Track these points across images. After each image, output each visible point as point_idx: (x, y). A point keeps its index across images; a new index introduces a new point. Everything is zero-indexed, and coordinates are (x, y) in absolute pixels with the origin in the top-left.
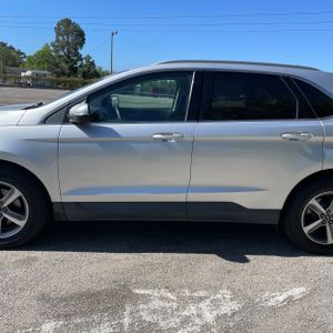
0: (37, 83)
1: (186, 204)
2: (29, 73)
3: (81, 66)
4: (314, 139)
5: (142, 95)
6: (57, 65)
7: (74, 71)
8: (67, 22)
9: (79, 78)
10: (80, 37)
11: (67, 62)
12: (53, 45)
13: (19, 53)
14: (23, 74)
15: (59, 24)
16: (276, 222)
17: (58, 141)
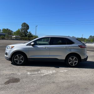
0: (16, 39)
1: (49, 58)
2: (14, 36)
3: (28, 34)
4: (69, 48)
5: (44, 41)
6: (22, 34)
7: (26, 36)
8: (25, 24)
9: (27, 37)
10: (28, 27)
11: (24, 34)
12: (21, 29)
13: (12, 31)
14: (13, 37)
15: (22, 24)
16: (64, 62)
17: (29, 48)
